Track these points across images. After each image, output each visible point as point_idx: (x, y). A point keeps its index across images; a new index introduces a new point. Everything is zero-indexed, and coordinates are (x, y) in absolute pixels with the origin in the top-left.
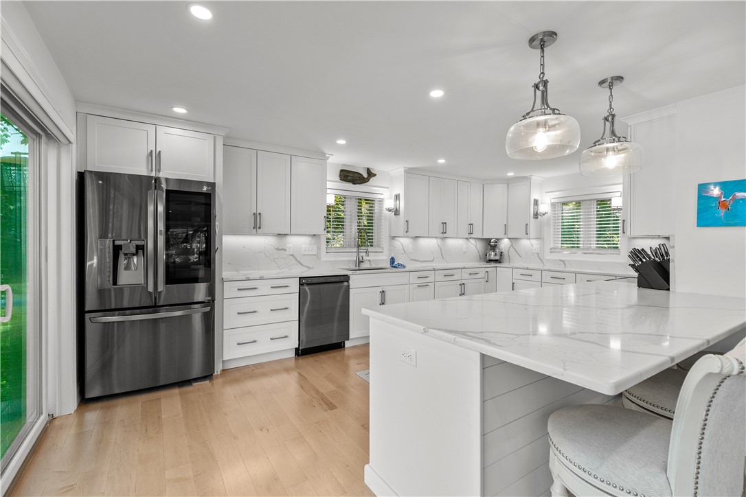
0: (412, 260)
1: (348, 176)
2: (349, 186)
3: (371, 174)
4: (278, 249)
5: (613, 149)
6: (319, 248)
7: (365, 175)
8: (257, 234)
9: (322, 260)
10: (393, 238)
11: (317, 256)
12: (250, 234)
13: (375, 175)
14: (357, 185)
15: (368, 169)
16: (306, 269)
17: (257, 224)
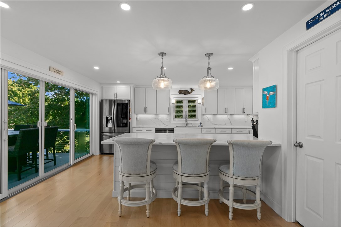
0: (213, 124)
1: (182, 92)
2: (183, 96)
3: (192, 90)
4: (156, 119)
5: (209, 80)
6: (170, 119)
7: (190, 91)
8: (146, 114)
9: (172, 123)
10: (203, 115)
11: (170, 121)
12: (144, 114)
13: (194, 90)
14: (186, 95)
15: (191, 88)
16: (166, 126)
17: (145, 111)
